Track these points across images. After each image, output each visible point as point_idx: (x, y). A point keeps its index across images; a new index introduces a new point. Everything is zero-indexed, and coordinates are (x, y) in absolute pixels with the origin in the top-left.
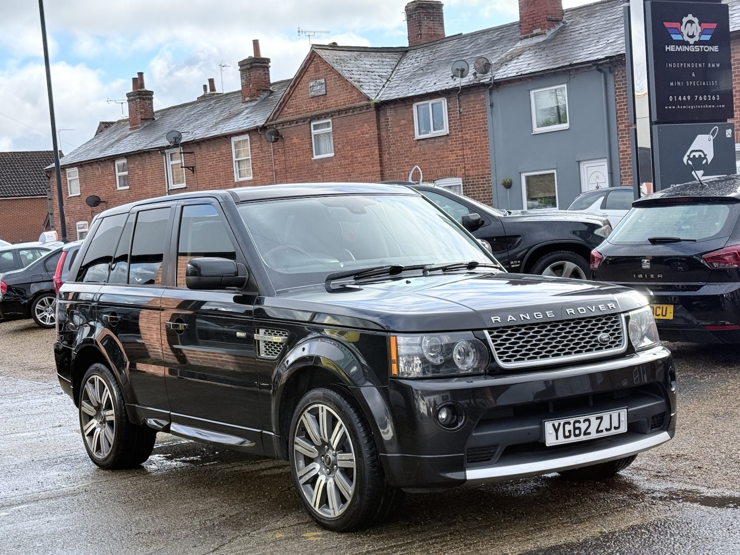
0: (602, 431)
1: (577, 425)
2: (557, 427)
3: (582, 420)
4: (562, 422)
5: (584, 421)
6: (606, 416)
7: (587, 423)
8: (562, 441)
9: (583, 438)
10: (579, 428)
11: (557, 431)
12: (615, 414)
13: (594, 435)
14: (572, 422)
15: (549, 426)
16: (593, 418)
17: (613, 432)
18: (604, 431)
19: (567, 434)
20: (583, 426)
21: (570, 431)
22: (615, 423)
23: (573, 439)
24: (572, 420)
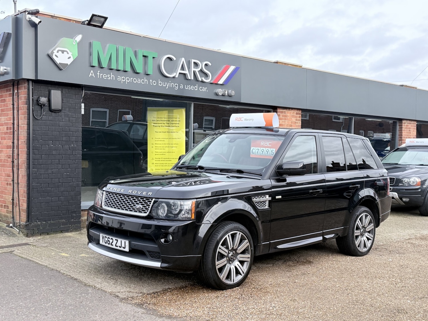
0: (117, 246)
1: (109, 239)
2: (103, 236)
3: (110, 238)
4: (105, 236)
5: (111, 239)
6: (119, 240)
7: (112, 240)
8: (104, 244)
9: (110, 246)
10: (109, 241)
11: (103, 238)
12: (123, 241)
13: (114, 247)
14: (107, 237)
15: (101, 235)
16: (114, 239)
17: (122, 249)
18: (118, 247)
19: (106, 242)
20: (111, 241)
21: (106, 241)
22: (123, 245)
23: (107, 245)
24: (107, 236)
